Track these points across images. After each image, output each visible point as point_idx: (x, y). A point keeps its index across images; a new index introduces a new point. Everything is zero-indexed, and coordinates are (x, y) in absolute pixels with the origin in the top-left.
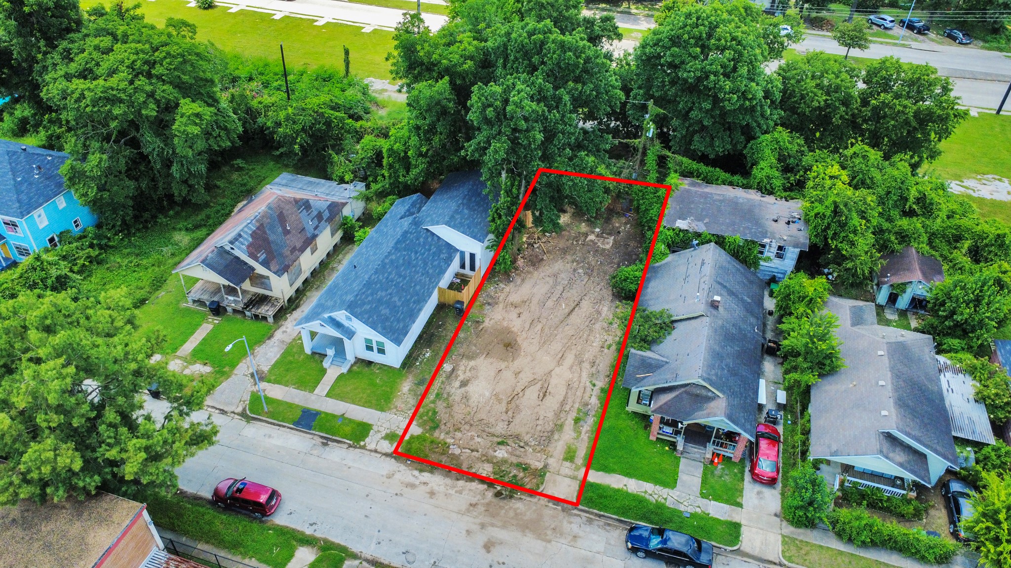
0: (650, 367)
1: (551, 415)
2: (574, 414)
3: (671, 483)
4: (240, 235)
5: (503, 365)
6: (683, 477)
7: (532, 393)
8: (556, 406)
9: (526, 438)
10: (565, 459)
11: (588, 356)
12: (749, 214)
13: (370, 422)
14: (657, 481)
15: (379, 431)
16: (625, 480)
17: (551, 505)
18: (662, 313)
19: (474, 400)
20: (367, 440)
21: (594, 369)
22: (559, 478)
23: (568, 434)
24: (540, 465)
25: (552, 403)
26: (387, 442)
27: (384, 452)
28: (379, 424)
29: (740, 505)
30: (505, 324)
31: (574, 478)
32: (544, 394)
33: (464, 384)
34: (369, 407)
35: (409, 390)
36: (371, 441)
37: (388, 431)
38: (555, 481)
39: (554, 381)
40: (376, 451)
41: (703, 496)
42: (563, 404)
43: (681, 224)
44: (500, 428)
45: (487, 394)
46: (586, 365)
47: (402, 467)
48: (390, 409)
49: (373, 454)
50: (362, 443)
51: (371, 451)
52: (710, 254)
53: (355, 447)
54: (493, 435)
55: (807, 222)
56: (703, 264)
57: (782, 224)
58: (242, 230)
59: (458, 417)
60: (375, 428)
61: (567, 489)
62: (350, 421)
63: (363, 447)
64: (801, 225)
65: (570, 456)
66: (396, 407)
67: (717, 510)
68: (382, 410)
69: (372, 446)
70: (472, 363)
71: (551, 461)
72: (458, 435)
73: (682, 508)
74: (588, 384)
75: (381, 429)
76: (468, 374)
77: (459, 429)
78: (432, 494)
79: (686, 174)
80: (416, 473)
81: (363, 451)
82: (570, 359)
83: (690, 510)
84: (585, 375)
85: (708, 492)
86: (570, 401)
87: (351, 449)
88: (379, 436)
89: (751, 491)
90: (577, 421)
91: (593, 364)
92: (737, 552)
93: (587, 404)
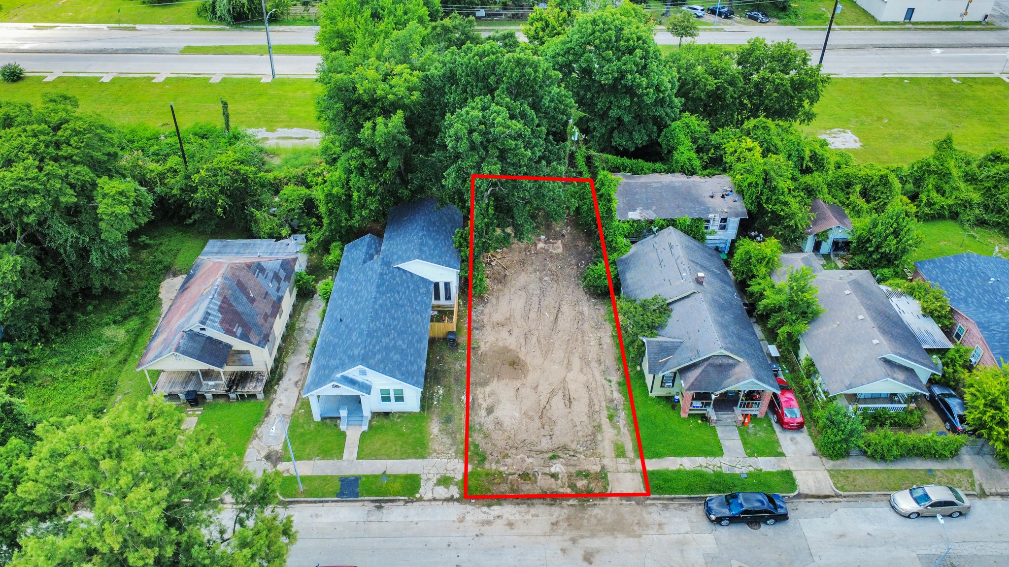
0: (667, 350)
1: (585, 419)
2: (605, 413)
3: (717, 451)
4: (208, 314)
5: (518, 383)
6: (725, 444)
7: (558, 404)
8: (586, 409)
9: (574, 446)
10: (618, 456)
11: (592, 356)
12: (688, 196)
13: (416, 472)
14: (706, 454)
15: (429, 479)
16: (679, 460)
17: (624, 502)
18: (655, 298)
19: (507, 422)
20: (421, 491)
21: (602, 367)
22: (620, 475)
23: (608, 433)
24: (598, 468)
25: (581, 407)
26: (442, 487)
27: (443, 497)
28: (426, 471)
29: (782, 454)
30: (501, 344)
31: (634, 471)
32: (569, 401)
33: (490, 411)
34: (407, 458)
35: (440, 431)
36: (426, 490)
37: (439, 476)
38: (618, 480)
39: (572, 386)
40: (435, 499)
41: (751, 455)
42: (591, 405)
43: (633, 215)
44: (545, 444)
45: (517, 414)
46: (594, 364)
47: (469, 508)
48: (430, 454)
49: (433, 503)
50: (418, 496)
51: (429, 500)
52: (672, 235)
53: (412, 501)
54: (542, 452)
55: (741, 192)
56: (671, 247)
57: (718, 200)
58: (208, 307)
59: (501, 444)
60: (423, 477)
61: (632, 483)
62: (396, 477)
63: (420, 499)
64: (734, 196)
65: (620, 452)
66: (435, 451)
67: (766, 464)
68: (422, 457)
69: (429, 496)
70: (488, 389)
71: (606, 461)
72: (509, 461)
73: (738, 471)
74: (604, 382)
75: (430, 476)
76: (489, 401)
77: (507, 456)
78: (511, 524)
79: (615, 169)
80: (485, 509)
81: (422, 503)
82: (576, 363)
83: (745, 470)
84: (597, 374)
85: (753, 451)
86: (596, 401)
87: (409, 504)
88: (431, 483)
89: (785, 439)
90: (611, 418)
91: (599, 362)
92: (799, 496)
93: (612, 401)
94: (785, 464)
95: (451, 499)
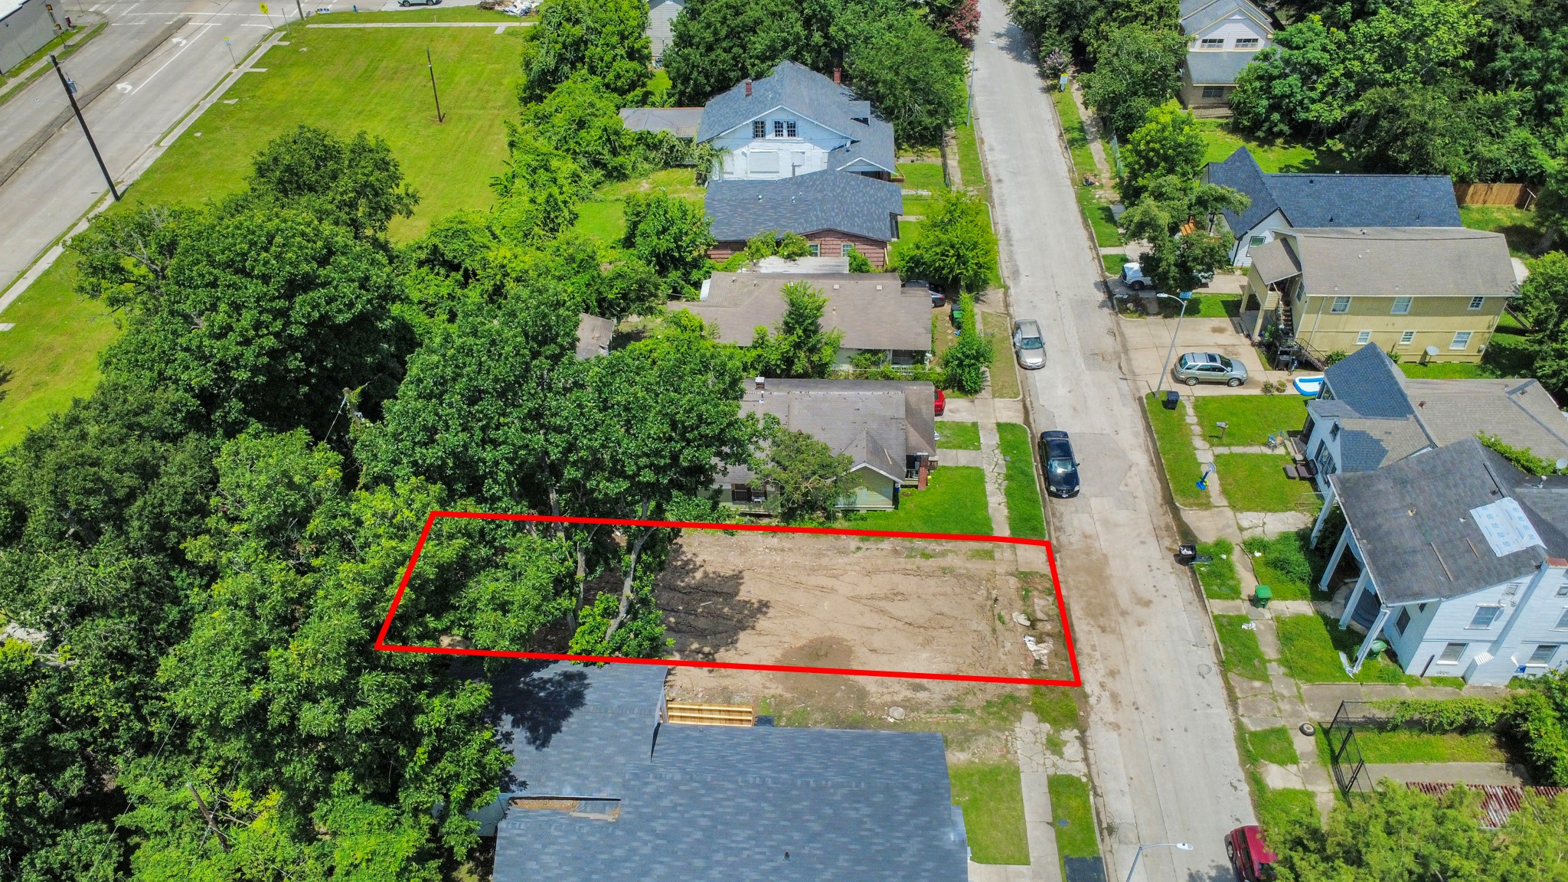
1: (930, 582)
2: (921, 561)
3: (975, 472)
5: (859, 650)
6: (963, 462)
7: (899, 608)
8: (913, 580)
9: (979, 598)
10: (992, 558)
11: (807, 562)
13: (1045, 782)
14: (980, 481)
15: (1054, 765)
16: (992, 504)
17: (1061, 563)
20: (1075, 774)
21: (829, 553)
22: (1021, 560)
23: (951, 561)
24: (1013, 579)
25: (908, 584)
26: (1065, 749)
27: (1081, 750)
28: (1041, 769)
29: (975, 424)
31: (1013, 551)
32: (896, 595)
33: (918, 687)
34: (1019, 791)
35: (962, 750)
36: (1074, 768)
37: (1048, 753)
38: (1029, 564)
39: (866, 588)
40: (1086, 759)
41: (977, 447)
42: (906, 573)
44: (979, 626)
45: (925, 655)
46: (825, 561)
47: (1094, 718)
48: (1010, 763)
49: (1092, 761)
50: (1084, 780)
51: (1088, 765)
53: (1094, 788)
54: (994, 631)
60: (1051, 771)
61: (1031, 552)
63: (1089, 776)
65: (988, 555)
66: (1004, 756)
67: (989, 439)
68: (1017, 772)
69: (1082, 766)
71: (1000, 571)
73: (1002, 462)
74: (859, 555)
75: (1049, 763)
78: (1112, 673)
80: (1092, 700)
81: (1094, 775)
83: (1000, 457)
84: (843, 560)
85: (971, 444)
86: (898, 567)
87: (1099, 791)
88: (1060, 762)
89: (956, 417)
90: (927, 556)
91: (819, 555)
92: (1027, 421)
93: (895, 551)
94: (991, 423)
95: (1083, 741)
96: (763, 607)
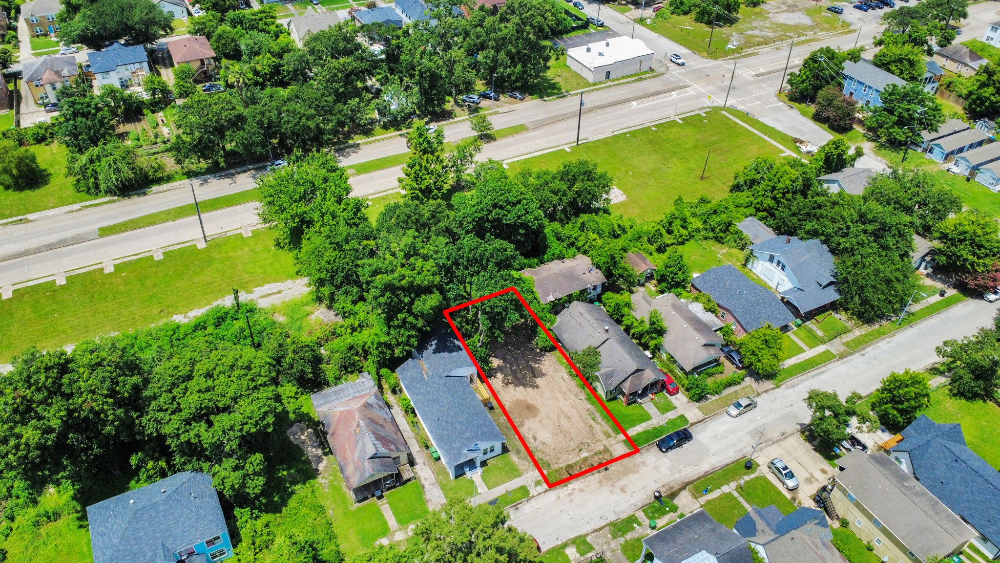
0: (609, 375)
1: (582, 424)
2: (589, 418)
3: (646, 417)
4: (374, 442)
5: (538, 418)
6: (650, 412)
7: (564, 421)
8: (579, 419)
9: (585, 441)
10: (608, 438)
11: (564, 389)
12: (571, 277)
13: (522, 485)
14: (644, 420)
15: (530, 485)
16: (635, 429)
17: (624, 460)
19: (547, 442)
20: (531, 492)
21: (573, 393)
22: (614, 446)
23: (597, 428)
24: (602, 448)
25: (576, 418)
26: (539, 487)
27: (542, 491)
28: (526, 482)
29: (675, 408)
30: (515, 399)
31: (619, 442)
32: (569, 418)
33: (535, 439)
34: (513, 479)
35: (518, 459)
36: (533, 491)
37: (534, 482)
38: (615, 450)
39: (565, 409)
40: (539, 494)
41: (663, 414)
42: (580, 416)
43: (549, 298)
44: (573, 445)
45: (549, 435)
46: (569, 393)
47: (558, 491)
48: (522, 473)
49: (539, 496)
50: (531, 496)
51: (537, 495)
52: (577, 307)
53: (530, 499)
54: (573, 450)
55: (598, 267)
56: (582, 314)
57: (587, 274)
58: (371, 440)
59: (552, 453)
60: (527, 485)
61: (620, 449)
62: (514, 490)
63: (533, 497)
64: (594, 270)
65: (609, 436)
66: (524, 470)
67: (671, 415)
68: (520, 476)
69: (535, 493)
70: (526, 427)
71: (604, 442)
72: (561, 461)
73: (662, 424)
74: (579, 401)
75: (530, 483)
76: (531, 433)
77: (558, 459)
78: (581, 490)
80: (566, 488)
81: (535, 498)
82: (560, 396)
83: (664, 422)
84: (573, 398)
85: (663, 411)
86: (581, 413)
87: (529, 501)
88: (533, 487)
89: (674, 400)
90: (593, 419)
91: (570, 391)
92: (692, 425)
93: (588, 410)
94: (680, 412)
95: (546, 491)
96: (537, 387)
